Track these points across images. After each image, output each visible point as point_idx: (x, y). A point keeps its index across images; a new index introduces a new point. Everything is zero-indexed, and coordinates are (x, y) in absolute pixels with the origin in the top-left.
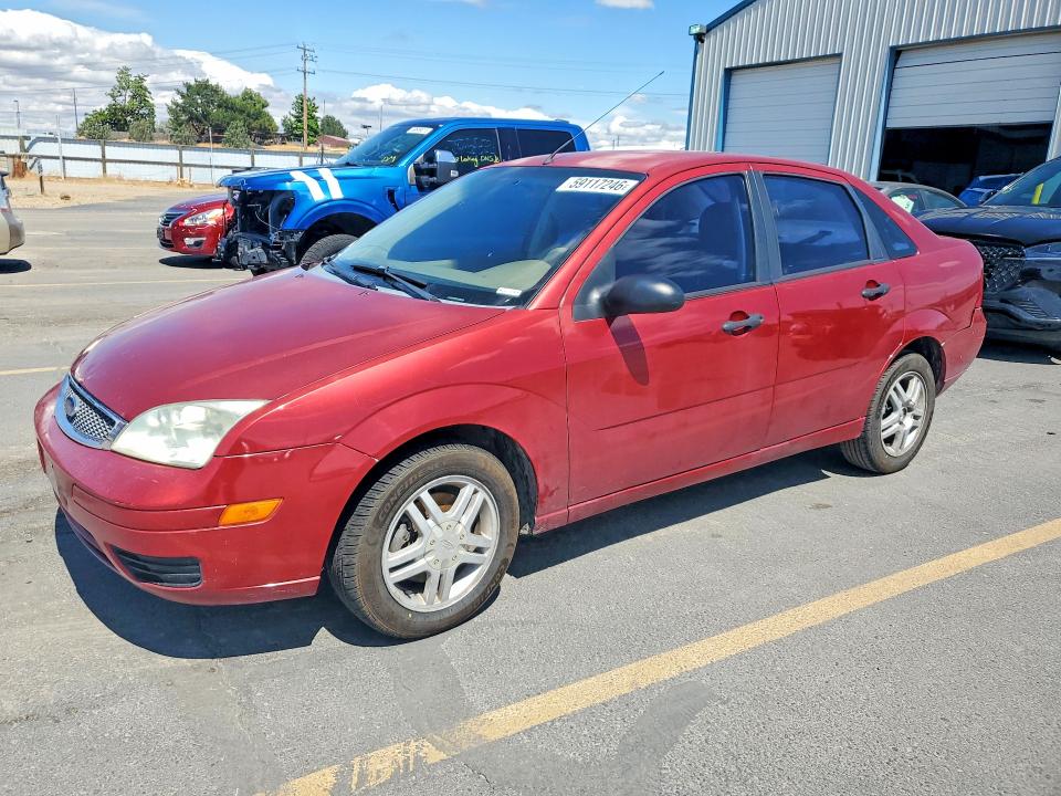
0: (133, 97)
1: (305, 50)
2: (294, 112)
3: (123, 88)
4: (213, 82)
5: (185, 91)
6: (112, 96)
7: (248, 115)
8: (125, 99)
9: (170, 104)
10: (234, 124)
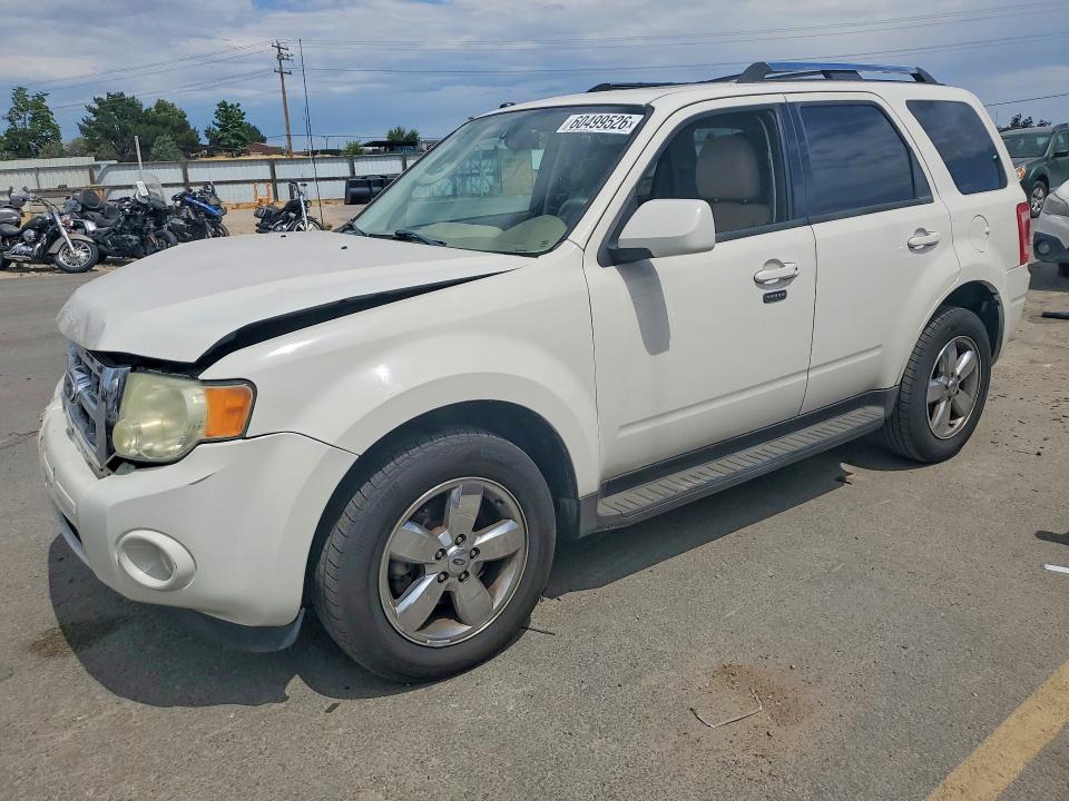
0: (33, 119)
1: (279, 48)
2: (217, 121)
3: (22, 110)
4: (128, 95)
5: (96, 106)
6: (10, 119)
7: (173, 128)
8: (26, 122)
9: (82, 123)
10: (160, 138)
